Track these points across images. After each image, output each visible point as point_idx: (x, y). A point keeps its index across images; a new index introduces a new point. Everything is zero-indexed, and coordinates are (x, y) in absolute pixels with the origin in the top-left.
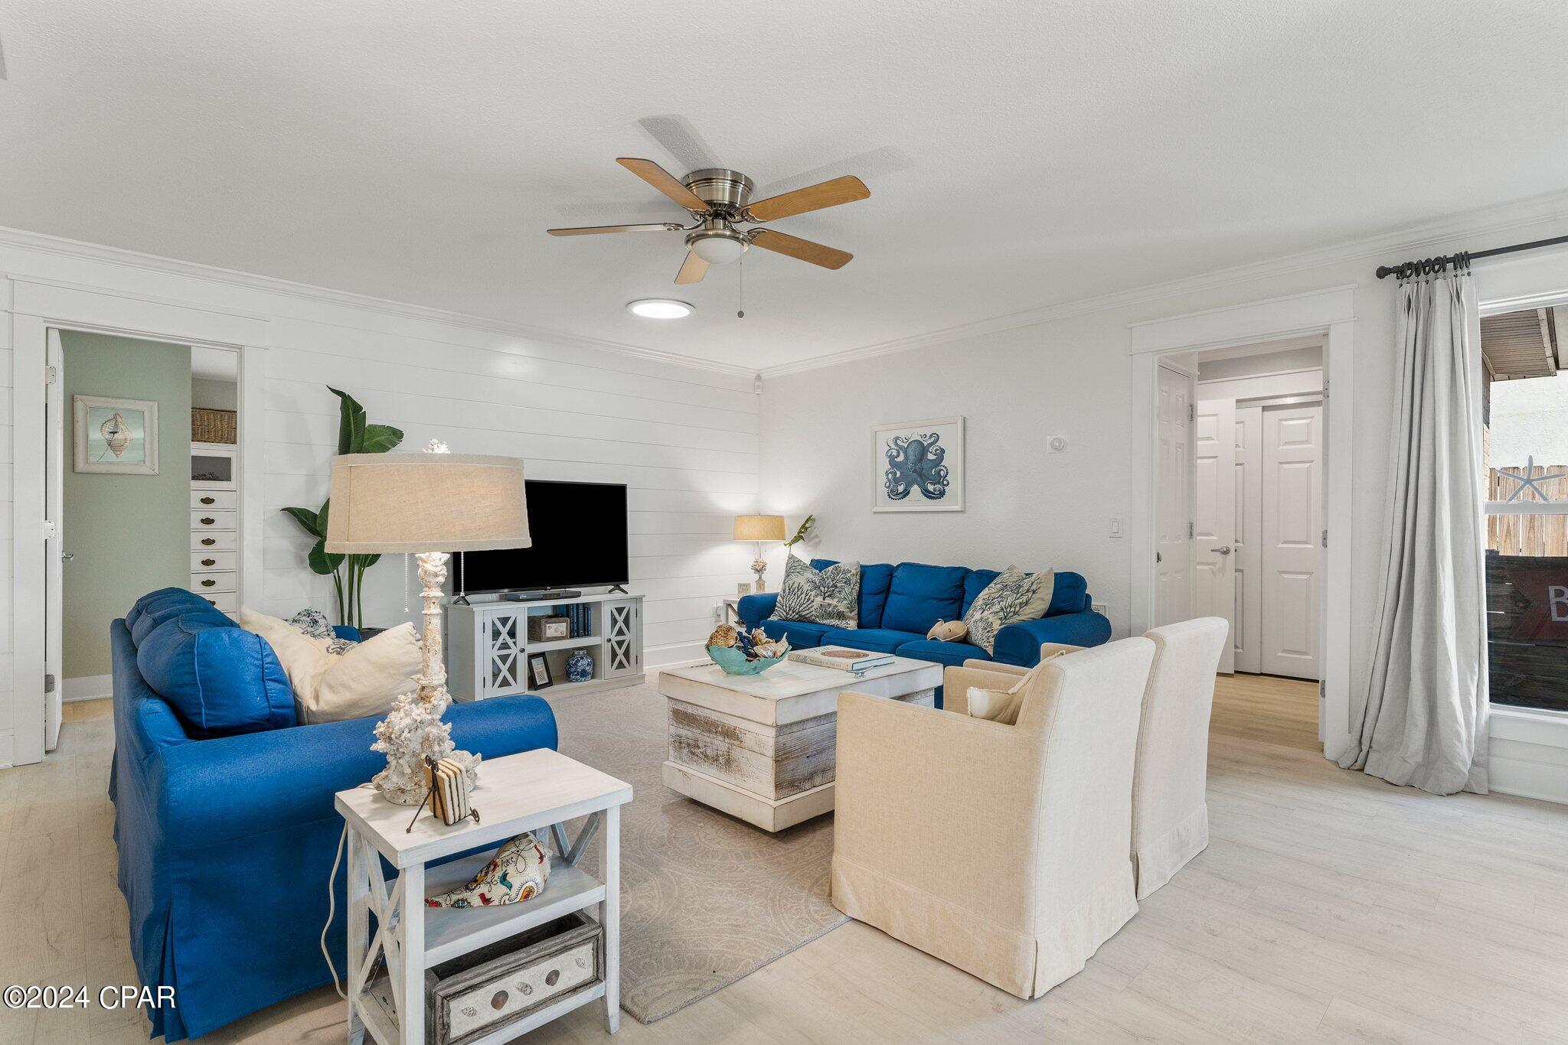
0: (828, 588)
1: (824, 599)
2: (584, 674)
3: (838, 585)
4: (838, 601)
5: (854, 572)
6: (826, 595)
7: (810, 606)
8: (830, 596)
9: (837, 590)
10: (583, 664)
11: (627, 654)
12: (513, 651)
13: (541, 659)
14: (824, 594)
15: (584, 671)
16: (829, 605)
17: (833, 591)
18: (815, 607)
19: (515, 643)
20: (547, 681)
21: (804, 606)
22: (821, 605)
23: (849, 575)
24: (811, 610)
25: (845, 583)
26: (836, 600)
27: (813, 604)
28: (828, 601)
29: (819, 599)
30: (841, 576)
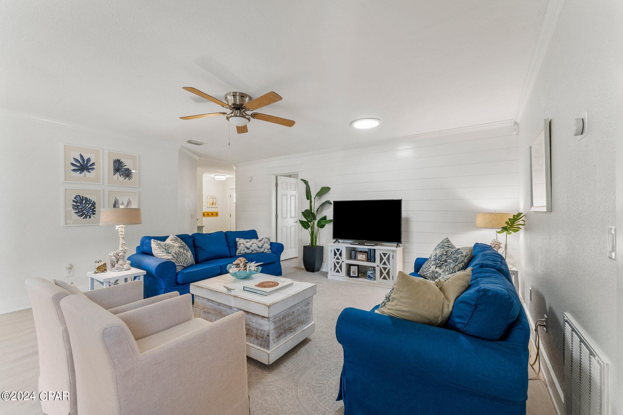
0: (440, 261)
1: (436, 268)
2: (370, 277)
3: (448, 261)
4: (443, 271)
5: (464, 254)
6: (438, 265)
7: (428, 270)
8: (440, 267)
9: (446, 264)
10: (369, 273)
11: (388, 273)
12: (341, 261)
13: (356, 267)
14: (437, 264)
15: (369, 275)
16: (437, 272)
17: (443, 264)
18: (430, 271)
19: (341, 258)
20: (357, 275)
21: (426, 269)
22: (433, 271)
23: (459, 256)
24: (428, 272)
25: (453, 261)
26: (442, 270)
27: (430, 269)
28: (438, 270)
29: (433, 267)
30: (455, 255)
